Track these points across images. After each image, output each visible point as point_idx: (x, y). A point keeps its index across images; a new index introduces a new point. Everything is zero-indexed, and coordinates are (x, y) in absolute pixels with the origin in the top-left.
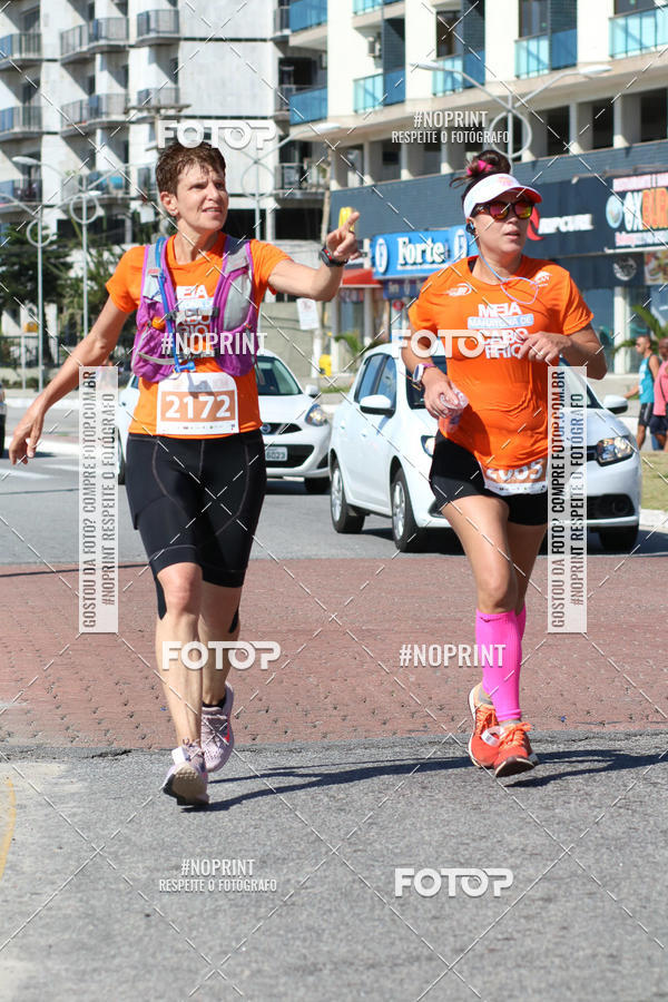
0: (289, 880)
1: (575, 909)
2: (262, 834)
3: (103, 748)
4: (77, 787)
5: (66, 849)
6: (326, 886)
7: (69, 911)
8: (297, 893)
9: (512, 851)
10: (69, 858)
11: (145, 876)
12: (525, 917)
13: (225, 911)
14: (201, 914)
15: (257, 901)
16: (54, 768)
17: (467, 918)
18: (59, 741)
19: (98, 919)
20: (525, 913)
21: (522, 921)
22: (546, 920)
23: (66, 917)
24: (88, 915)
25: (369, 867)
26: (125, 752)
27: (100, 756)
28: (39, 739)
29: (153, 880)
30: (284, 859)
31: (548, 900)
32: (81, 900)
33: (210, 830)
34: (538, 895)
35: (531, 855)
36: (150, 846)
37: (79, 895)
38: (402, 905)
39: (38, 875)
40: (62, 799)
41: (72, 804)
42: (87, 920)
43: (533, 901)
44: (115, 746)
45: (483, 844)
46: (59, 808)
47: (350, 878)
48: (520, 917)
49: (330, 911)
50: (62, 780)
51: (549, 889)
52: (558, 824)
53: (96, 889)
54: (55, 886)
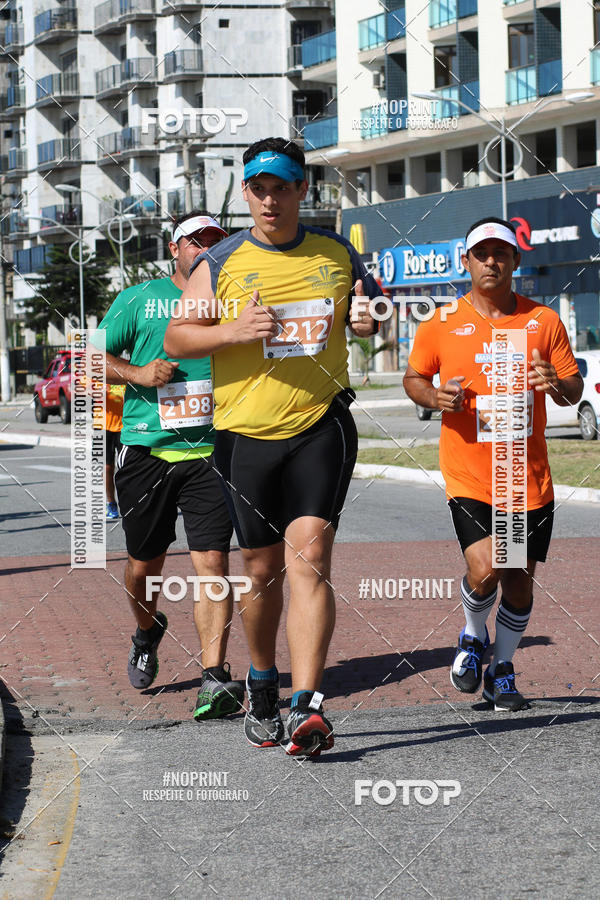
0: (331, 840)
1: (591, 861)
2: (304, 798)
3: (155, 720)
4: (132, 756)
5: (128, 814)
6: (365, 845)
7: (133, 872)
8: (339, 851)
9: (531, 809)
10: (131, 822)
11: (200, 838)
12: (546, 870)
13: (274, 869)
14: (253, 871)
15: (303, 860)
16: (111, 740)
17: (494, 872)
18: (114, 714)
19: (160, 878)
20: (545, 866)
21: (544, 873)
22: (565, 872)
23: (131, 877)
24: (150, 875)
25: (402, 826)
26: (176, 724)
27: (154, 727)
28: (97, 713)
29: (208, 842)
30: (326, 820)
31: (566, 853)
32: (144, 861)
33: (258, 795)
34: (557, 849)
35: (548, 813)
36: (204, 810)
37: (142, 856)
38: (434, 861)
39: (104, 838)
40: (121, 768)
41: (130, 772)
42: (150, 880)
43: (553, 855)
44: (166, 718)
45: (504, 803)
46: (119, 776)
47: (386, 837)
48: (542, 870)
49: (369, 867)
50: (121, 751)
51: (567, 844)
52: (572, 783)
53: (157, 851)
54: (120, 849)
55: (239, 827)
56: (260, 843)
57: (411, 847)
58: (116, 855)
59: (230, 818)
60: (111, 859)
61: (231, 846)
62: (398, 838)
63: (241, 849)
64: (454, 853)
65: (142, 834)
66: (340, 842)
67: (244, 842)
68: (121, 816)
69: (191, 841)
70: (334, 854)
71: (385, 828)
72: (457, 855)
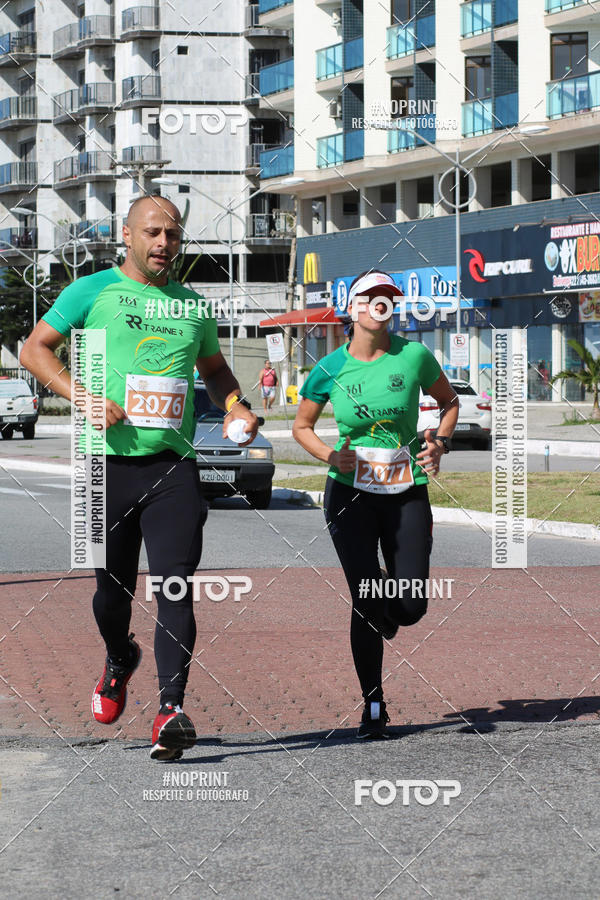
0: (246, 858)
1: (505, 883)
2: (223, 816)
3: (82, 738)
4: (56, 773)
5: (45, 830)
6: (280, 863)
7: (46, 886)
8: (253, 869)
9: (450, 831)
10: (48, 837)
11: (115, 854)
12: (460, 892)
13: (187, 886)
14: (165, 888)
15: (217, 877)
16: (37, 757)
17: (407, 892)
18: (41, 732)
19: (72, 893)
20: (460, 887)
21: (457, 894)
22: (479, 894)
23: (42, 891)
24: (62, 890)
25: (318, 846)
26: (103, 742)
27: (80, 745)
28: (24, 730)
29: (122, 858)
30: (243, 839)
31: (481, 875)
32: (57, 876)
33: (176, 812)
34: (472, 871)
35: (467, 834)
36: (122, 827)
37: (55, 871)
38: (348, 881)
39: (18, 853)
40: (43, 783)
41: (52, 788)
42: (61, 894)
43: (468, 876)
44: (93, 736)
45: (423, 825)
46: (40, 791)
47: (302, 856)
48: (455, 891)
49: (282, 885)
50: (44, 767)
51: (482, 866)
52: (492, 806)
53: (71, 866)
54: (34, 863)
55: (155, 844)
56: (175, 860)
57: (326, 866)
58: (29, 869)
59: (147, 835)
60: (24, 873)
61: (145, 863)
62: (314, 857)
63: (155, 866)
64: (368, 873)
65: (58, 849)
66: (255, 860)
67: (159, 858)
68: (38, 831)
69: (106, 857)
70: (248, 872)
71: (302, 847)
72: (371, 875)
